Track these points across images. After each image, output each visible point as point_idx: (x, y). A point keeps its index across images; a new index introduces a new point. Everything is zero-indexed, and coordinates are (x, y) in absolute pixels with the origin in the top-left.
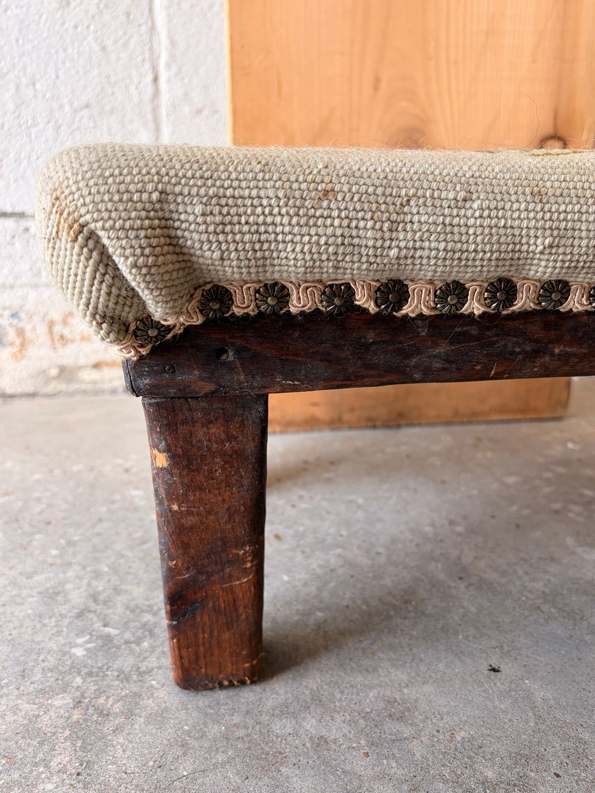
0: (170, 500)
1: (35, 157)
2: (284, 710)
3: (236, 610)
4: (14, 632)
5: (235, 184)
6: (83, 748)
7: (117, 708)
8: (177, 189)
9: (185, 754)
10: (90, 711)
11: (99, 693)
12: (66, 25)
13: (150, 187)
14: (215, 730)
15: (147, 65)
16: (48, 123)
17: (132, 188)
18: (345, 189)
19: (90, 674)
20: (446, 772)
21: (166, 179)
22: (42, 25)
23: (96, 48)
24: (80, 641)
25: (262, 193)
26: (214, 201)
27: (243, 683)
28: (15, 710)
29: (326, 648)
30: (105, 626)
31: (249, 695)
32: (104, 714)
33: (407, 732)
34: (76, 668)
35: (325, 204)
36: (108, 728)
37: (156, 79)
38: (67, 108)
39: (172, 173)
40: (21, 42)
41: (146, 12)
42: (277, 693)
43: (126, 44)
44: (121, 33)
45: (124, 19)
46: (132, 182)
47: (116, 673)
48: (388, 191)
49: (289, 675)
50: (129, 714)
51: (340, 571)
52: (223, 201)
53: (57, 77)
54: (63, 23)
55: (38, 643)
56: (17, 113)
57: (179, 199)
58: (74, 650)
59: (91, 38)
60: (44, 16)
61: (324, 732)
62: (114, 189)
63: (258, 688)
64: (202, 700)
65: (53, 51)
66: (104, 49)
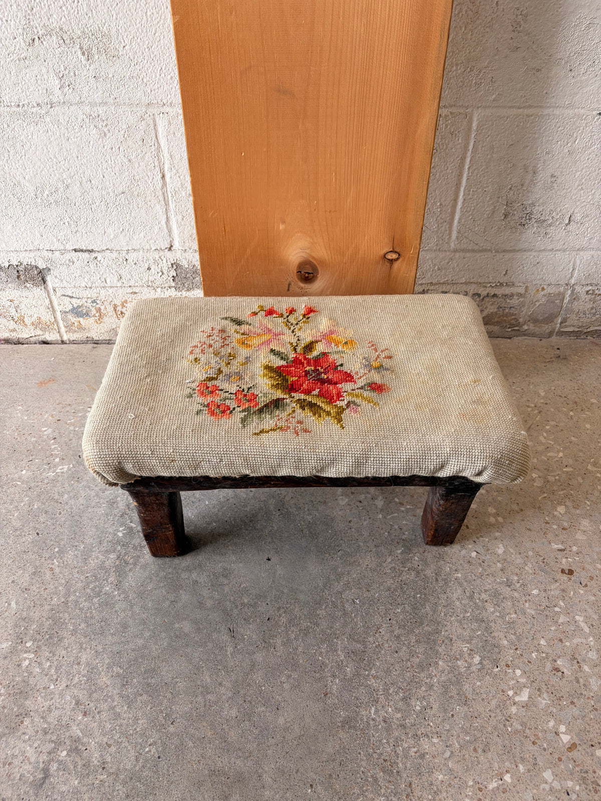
0: (140, 513)
1: (95, 221)
2: (188, 569)
3: (169, 540)
4: (97, 522)
5: (143, 458)
6: (119, 576)
7: (131, 561)
8: (124, 461)
9: (151, 582)
10: (122, 562)
11: (126, 554)
12: (106, 147)
13: (115, 461)
14: (162, 574)
15: (157, 169)
16: (101, 202)
17: (110, 462)
18: (179, 459)
19: (123, 545)
20: (232, 598)
21: (120, 458)
22: (91, 147)
23: (126, 160)
24: (121, 529)
25: (151, 461)
26: (136, 464)
27: (175, 556)
28: (97, 558)
29: (211, 542)
30: (131, 522)
31: (177, 561)
32: (127, 563)
33: (226, 582)
34: (118, 542)
35: (172, 464)
36: (127, 569)
37: (163, 177)
38: (111, 194)
39: (122, 456)
40: (79, 158)
41: (154, 138)
42: (187, 561)
43: (143, 158)
44: (139, 151)
45: (140, 143)
46: (110, 460)
47: (132, 546)
48: (194, 459)
49: (193, 553)
50: (135, 564)
51: (231, 500)
52: (139, 463)
53: (104, 177)
54: (104, 147)
55: (106, 528)
56: (82, 197)
57: (125, 463)
58: (118, 533)
59: (122, 154)
60: (91, 143)
61: (198, 579)
62: (104, 462)
63: (180, 558)
64: (160, 561)
65: (99, 163)
66: (130, 161)
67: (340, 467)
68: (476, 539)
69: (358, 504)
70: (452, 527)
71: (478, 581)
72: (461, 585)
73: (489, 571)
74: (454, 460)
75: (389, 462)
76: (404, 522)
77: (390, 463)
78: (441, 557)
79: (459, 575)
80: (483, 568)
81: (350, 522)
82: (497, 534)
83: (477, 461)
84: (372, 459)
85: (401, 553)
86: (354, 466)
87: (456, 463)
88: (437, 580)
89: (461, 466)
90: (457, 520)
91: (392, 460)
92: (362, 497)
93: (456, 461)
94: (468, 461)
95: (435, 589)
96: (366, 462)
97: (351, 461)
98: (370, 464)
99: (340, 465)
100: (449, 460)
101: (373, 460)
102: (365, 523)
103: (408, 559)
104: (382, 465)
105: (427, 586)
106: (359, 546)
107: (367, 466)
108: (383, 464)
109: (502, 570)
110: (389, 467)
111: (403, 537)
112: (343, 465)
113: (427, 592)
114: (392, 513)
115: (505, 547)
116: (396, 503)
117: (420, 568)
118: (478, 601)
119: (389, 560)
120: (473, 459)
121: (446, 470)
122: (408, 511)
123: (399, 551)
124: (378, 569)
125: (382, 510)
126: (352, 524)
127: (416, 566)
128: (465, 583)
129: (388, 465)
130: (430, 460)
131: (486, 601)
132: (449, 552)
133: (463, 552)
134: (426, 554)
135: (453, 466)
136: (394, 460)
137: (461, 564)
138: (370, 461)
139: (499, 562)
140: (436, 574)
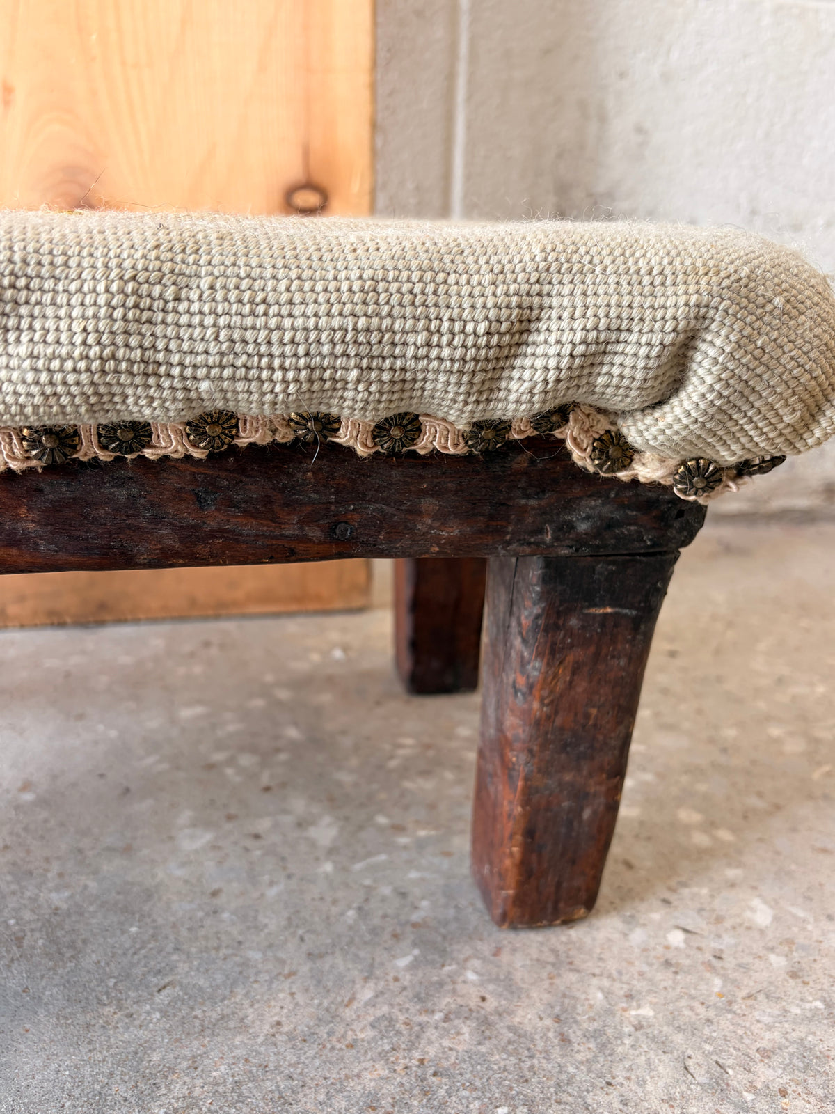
67: (50, 324)
68: (667, 895)
69: (249, 843)
70: (587, 814)
71: (726, 1022)
72: (664, 1046)
73: (748, 985)
74: (566, 290)
75: (284, 297)
76: (413, 875)
77: (291, 302)
78: (563, 962)
79: (647, 1012)
80: (725, 978)
81: (215, 894)
82: (732, 873)
83: (663, 284)
84: (205, 283)
85: (413, 967)
86: (118, 313)
87: (579, 303)
88: (565, 1040)
89: (601, 313)
90: (601, 769)
91: (301, 290)
92: (264, 825)
93: (578, 292)
94: (625, 288)
95: (564, 1077)
96: (177, 299)
97: (101, 287)
98: (195, 307)
99: (50, 311)
100: (546, 288)
101: (212, 287)
102: (272, 892)
103: (441, 984)
104: (252, 313)
105: (532, 1068)
106: (245, 964)
107: (184, 319)
108: (261, 309)
109: (794, 975)
110: (287, 323)
111: (416, 917)
112: (62, 312)
113: (533, 1090)
114: (369, 854)
115: (774, 904)
116: (381, 829)
117: (491, 1004)
118: (749, 1097)
119: (367, 994)
120: (646, 280)
121: (540, 350)
122: (421, 845)
123: (403, 962)
124: (323, 1031)
125: (332, 852)
126: (221, 900)
127: (474, 1002)
128: (678, 1038)
129: (285, 311)
130: (465, 290)
131: (784, 1093)
132: (588, 940)
133: (638, 936)
134: (505, 957)
135: (566, 315)
136: (307, 286)
137: (641, 974)
138: (194, 295)
139: (772, 949)
140: (557, 1019)
